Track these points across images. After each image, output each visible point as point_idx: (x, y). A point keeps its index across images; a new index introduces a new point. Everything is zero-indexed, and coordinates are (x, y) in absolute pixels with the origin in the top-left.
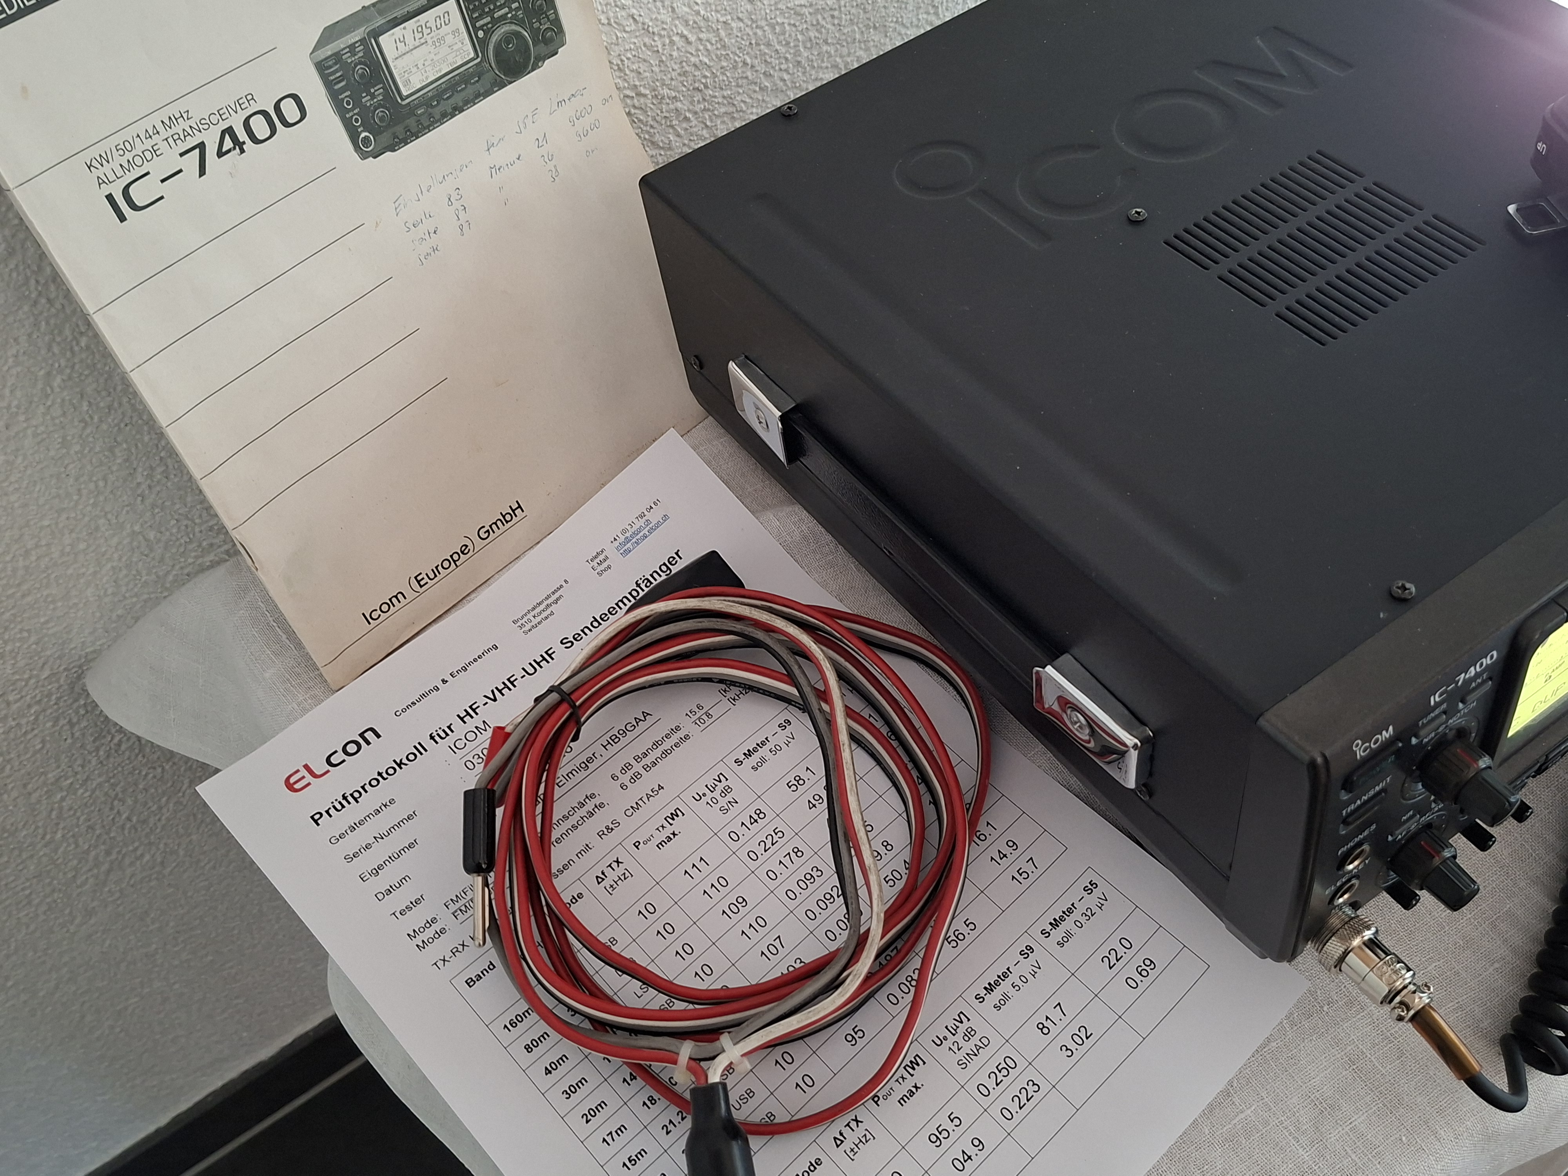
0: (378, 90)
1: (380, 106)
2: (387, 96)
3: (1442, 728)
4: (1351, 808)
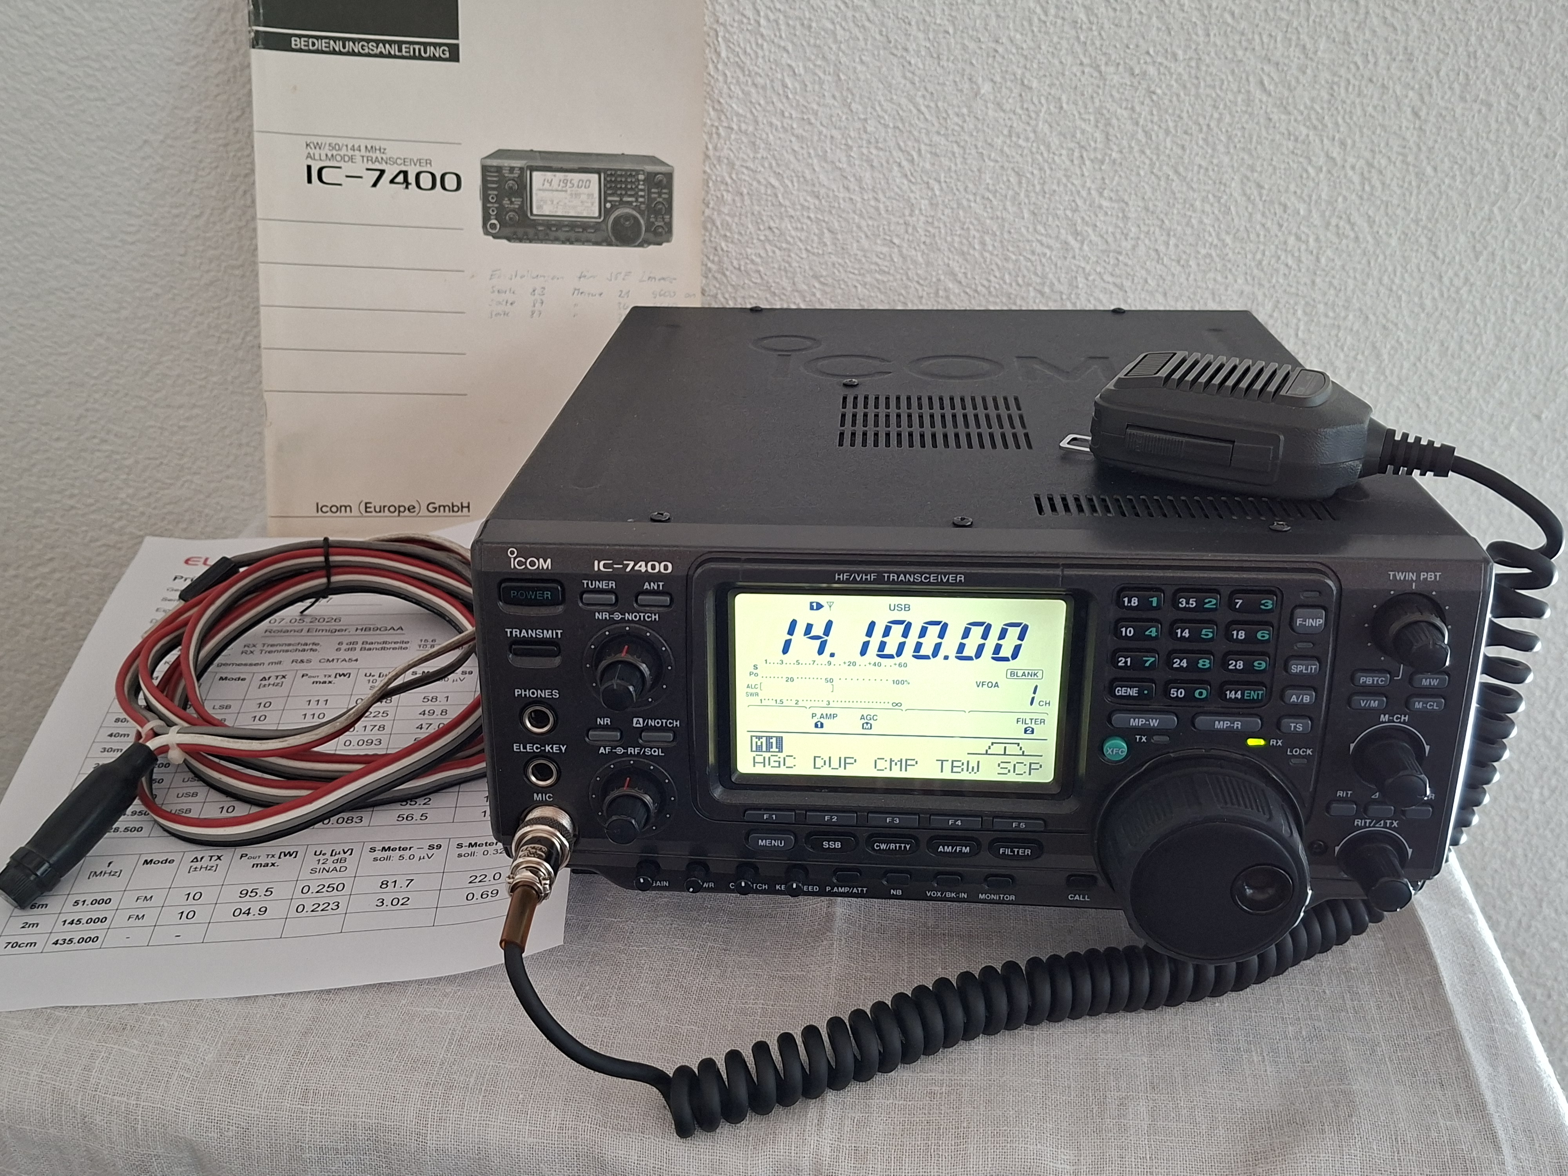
0: (517, 202)
1: (514, 210)
2: (521, 207)
3: (617, 616)
4: (516, 632)
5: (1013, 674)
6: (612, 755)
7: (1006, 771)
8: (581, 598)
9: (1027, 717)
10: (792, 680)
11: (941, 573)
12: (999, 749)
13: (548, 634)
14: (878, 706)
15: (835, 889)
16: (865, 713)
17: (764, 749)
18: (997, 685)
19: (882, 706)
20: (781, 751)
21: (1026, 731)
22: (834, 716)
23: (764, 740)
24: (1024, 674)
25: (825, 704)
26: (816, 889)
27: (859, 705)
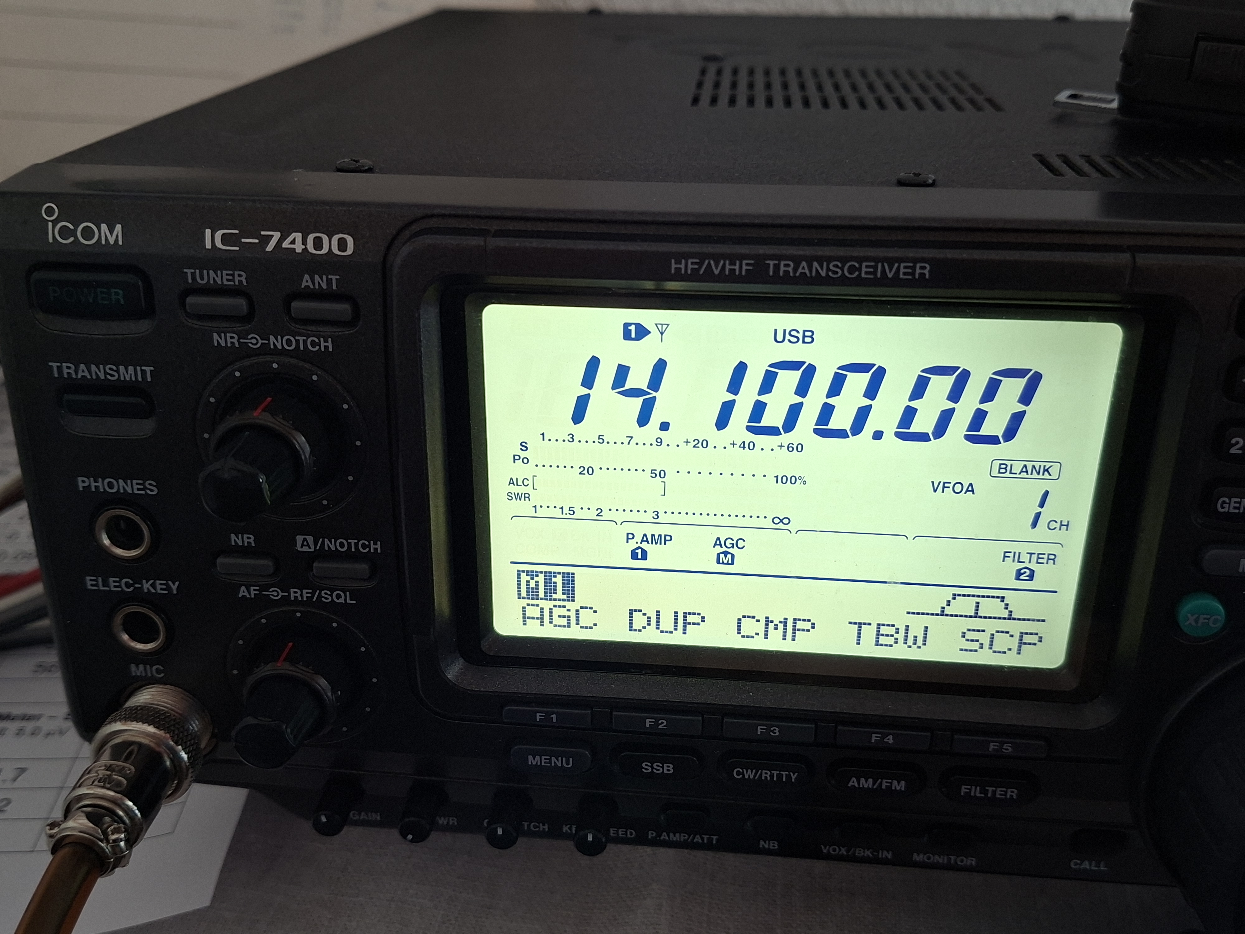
3: (254, 341)
4: (68, 369)
5: (1004, 468)
6: (262, 602)
7: (976, 646)
8: (183, 305)
9: (1024, 549)
10: (590, 471)
11: (883, 260)
12: (966, 606)
13: (128, 374)
14: (747, 522)
15: (664, 836)
16: (723, 534)
17: (542, 594)
18: (971, 489)
19: (755, 522)
20: (571, 597)
21: (1019, 574)
22: (668, 538)
23: (541, 578)
24: (1025, 470)
25: (649, 517)
26: (631, 834)
27: (711, 520)
